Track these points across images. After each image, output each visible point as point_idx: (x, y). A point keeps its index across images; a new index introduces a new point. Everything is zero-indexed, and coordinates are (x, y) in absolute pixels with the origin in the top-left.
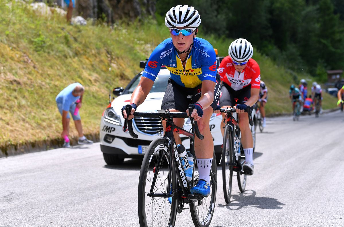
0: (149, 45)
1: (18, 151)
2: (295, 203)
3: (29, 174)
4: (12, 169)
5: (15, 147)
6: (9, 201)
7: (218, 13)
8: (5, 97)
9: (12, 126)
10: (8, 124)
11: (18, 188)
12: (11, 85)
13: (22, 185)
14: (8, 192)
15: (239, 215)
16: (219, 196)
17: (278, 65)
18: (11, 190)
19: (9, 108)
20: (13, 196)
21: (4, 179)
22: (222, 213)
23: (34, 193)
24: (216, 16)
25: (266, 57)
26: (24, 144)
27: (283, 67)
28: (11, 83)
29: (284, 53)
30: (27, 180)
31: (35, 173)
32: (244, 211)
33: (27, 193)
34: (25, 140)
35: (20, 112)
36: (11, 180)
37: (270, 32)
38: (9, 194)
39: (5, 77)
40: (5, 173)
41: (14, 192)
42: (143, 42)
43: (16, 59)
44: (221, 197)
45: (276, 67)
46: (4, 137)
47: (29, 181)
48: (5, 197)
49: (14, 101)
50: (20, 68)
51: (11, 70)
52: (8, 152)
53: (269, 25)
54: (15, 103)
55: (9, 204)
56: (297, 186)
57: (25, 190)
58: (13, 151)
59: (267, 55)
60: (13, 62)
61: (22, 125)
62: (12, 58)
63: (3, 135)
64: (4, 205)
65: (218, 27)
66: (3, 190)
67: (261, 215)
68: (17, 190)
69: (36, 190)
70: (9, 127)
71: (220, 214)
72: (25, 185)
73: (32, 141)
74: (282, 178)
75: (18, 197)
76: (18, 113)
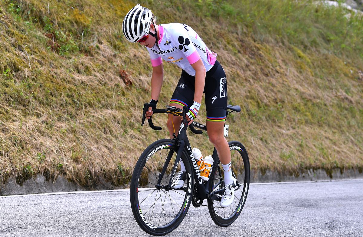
1: (343, 175)
3: (353, 202)
4: (336, 194)
5: (341, 170)
6: (331, 228)
8: (335, 115)
9: (340, 148)
10: (335, 144)
11: (342, 215)
12: (342, 103)
13: (346, 213)
14: (330, 218)
18: (334, 217)
19: (337, 127)
20: (335, 224)
21: (327, 203)
23: (358, 224)
26: (351, 167)
28: (343, 100)
30: (351, 208)
31: (360, 202)
33: (351, 222)
34: (352, 163)
35: (349, 133)
36: (334, 206)
38: (332, 221)
39: (336, 93)
40: (328, 198)
41: (337, 220)
43: (350, 75)
46: (330, 158)
47: (354, 210)
48: (327, 224)
49: (344, 120)
50: (353, 85)
51: (343, 86)
52: (333, 174)
54: (345, 122)
55: (331, 232)
57: (348, 219)
58: (338, 174)
60: (346, 79)
61: (350, 147)
62: (346, 75)
63: (329, 156)
64: (325, 232)
66: (325, 216)
68: (341, 218)
69: (360, 220)
70: (336, 148)
72: (348, 213)
73: (359, 166)
75: (340, 226)
76: (348, 134)
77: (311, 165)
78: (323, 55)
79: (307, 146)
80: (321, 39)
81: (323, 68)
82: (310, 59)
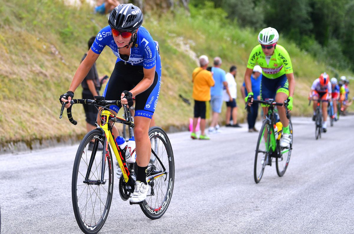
0: (181, 38)
1: (43, 146)
2: (331, 210)
3: (53, 170)
4: (36, 164)
5: (41, 141)
6: (32, 197)
7: (256, 5)
8: (31, 90)
9: (37, 120)
10: (32, 116)
11: (42, 184)
12: (37, 77)
13: (46, 181)
14: (31, 187)
15: (271, 221)
16: (250, 200)
17: (318, 61)
18: (35, 186)
19: (35, 101)
20: (36, 192)
21: (27, 174)
22: (253, 218)
23: (57, 190)
24: (253, 8)
25: (306, 53)
26: (49, 138)
27: (324, 64)
28: (38, 74)
29: (325, 49)
30: (51, 176)
31: (59, 170)
32: (276, 216)
33: (50, 189)
34: (50, 134)
35: (46, 105)
36: (35, 176)
37: (311, 26)
38: (32, 190)
39: (31, 68)
40: (29, 168)
41: (38, 188)
42: (174, 35)
43: (43, 50)
44: (253, 201)
45: (316, 63)
46: (29, 131)
47: (53, 177)
48: (28, 193)
49: (40, 93)
50: (47, 60)
51: (38, 61)
52: (33, 146)
53: (310, 19)
54: (41, 95)
55: (32, 201)
56: (334, 191)
57: (48, 187)
58: (38, 145)
59: (307, 50)
60: (40, 54)
61: (47, 119)
62: (39, 50)
63: (28, 129)
64: (26, 201)
65: (254, 20)
66: (26, 185)
67: (293, 222)
68: (41, 186)
69: (59, 187)
70: (35, 121)
71: (250, 219)
72: (48, 181)
73: (57, 135)
74: (318, 183)
75: (41, 194)
76: (44, 106)
77: (11, 138)
78: (17, 32)
79: (6, 120)
80: (14, 17)
81: (17, 44)
82: (4, 37)
